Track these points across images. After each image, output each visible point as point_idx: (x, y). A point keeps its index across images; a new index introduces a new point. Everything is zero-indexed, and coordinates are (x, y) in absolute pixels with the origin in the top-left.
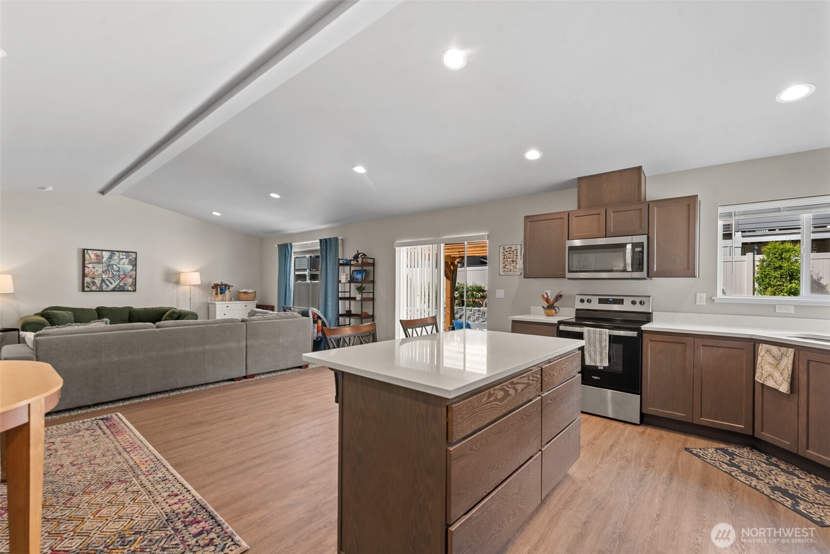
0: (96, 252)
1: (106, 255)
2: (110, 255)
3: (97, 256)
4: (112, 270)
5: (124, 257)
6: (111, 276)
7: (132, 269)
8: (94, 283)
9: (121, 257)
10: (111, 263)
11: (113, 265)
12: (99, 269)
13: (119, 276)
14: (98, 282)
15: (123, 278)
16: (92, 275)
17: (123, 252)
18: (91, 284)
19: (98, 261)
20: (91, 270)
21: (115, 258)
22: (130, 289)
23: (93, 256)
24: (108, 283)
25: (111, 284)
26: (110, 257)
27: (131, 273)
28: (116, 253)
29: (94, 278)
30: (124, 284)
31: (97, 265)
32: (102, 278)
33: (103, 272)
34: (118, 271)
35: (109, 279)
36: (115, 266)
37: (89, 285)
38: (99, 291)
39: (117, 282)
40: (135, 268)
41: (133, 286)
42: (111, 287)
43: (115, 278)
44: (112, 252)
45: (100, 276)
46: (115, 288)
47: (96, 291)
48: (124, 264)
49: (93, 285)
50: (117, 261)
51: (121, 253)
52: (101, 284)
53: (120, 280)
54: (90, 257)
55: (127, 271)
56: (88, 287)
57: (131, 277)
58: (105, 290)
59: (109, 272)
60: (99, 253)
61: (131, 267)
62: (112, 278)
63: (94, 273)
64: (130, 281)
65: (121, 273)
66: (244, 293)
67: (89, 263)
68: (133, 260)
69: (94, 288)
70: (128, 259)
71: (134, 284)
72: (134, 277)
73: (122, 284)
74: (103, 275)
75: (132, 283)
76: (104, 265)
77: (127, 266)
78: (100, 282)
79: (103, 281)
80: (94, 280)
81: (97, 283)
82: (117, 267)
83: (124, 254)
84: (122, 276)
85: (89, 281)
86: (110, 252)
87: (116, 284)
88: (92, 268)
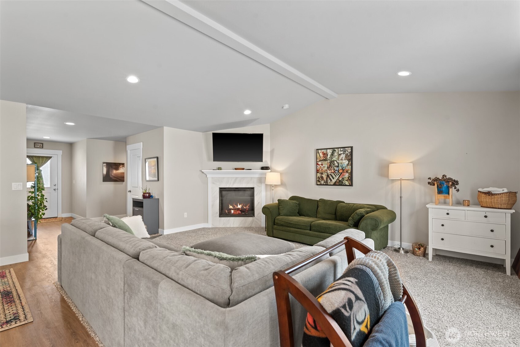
0: (323, 151)
1: (329, 152)
2: (332, 152)
3: (324, 154)
4: (334, 166)
5: (342, 152)
6: (333, 171)
7: (348, 164)
8: (322, 177)
9: (340, 153)
10: (332, 160)
11: (334, 161)
12: (326, 165)
13: (338, 172)
14: (324, 176)
15: (342, 173)
16: (321, 171)
17: (341, 148)
18: (321, 179)
19: (325, 158)
20: (321, 167)
21: (336, 154)
22: (347, 183)
23: (321, 155)
24: (331, 177)
25: (333, 178)
26: (332, 154)
27: (347, 168)
28: (336, 149)
29: (322, 174)
30: (342, 178)
31: (324, 162)
32: (327, 173)
33: (328, 168)
34: (338, 167)
35: (332, 174)
36: (335, 162)
37: (319, 180)
38: (325, 185)
39: (338, 177)
40: (350, 162)
41: (349, 181)
42: (334, 181)
43: (336, 173)
44: (334, 150)
45: (326, 172)
46: (335, 182)
47: (324, 185)
48: (342, 160)
49: (322, 179)
50: (337, 157)
51: (340, 149)
52: (327, 179)
53: (339, 174)
54: (320, 156)
55: (344, 166)
56: (319, 182)
57: (347, 172)
58: (329, 184)
59: (332, 168)
60: (325, 151)
61: (347, 162)
62: (333, 173)
63: (322, 169)
64: (347, 175)
65: (340, 168)
66: (485, 193)
67: (319, 161)
68: (349, 154)
69: (322, 182)
70: (345, 154)
71: (351, 179)
72: (349, 171)
73: (340, 179)
74: (328, 170)
75: (348, 178)
76: (328, 162)
77: (344, 161)
78: (326, 177)
79: (328, 176)
80: (322, 175)
81: (324, 178)
82: (337, 162)
83: (342, 149)
84: (341, 171)
85: (320, 176)
86: (332, 149)
87: (337, 178)
88: (321, 165)
